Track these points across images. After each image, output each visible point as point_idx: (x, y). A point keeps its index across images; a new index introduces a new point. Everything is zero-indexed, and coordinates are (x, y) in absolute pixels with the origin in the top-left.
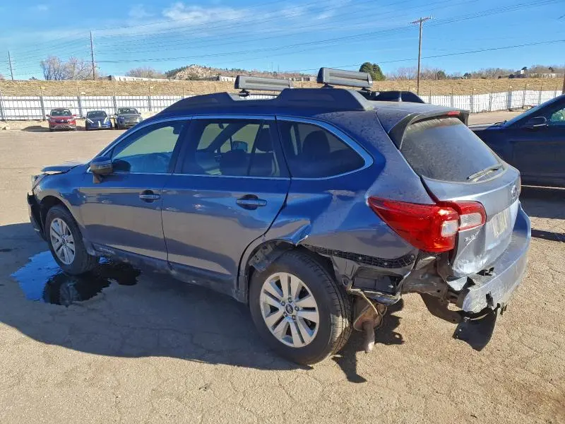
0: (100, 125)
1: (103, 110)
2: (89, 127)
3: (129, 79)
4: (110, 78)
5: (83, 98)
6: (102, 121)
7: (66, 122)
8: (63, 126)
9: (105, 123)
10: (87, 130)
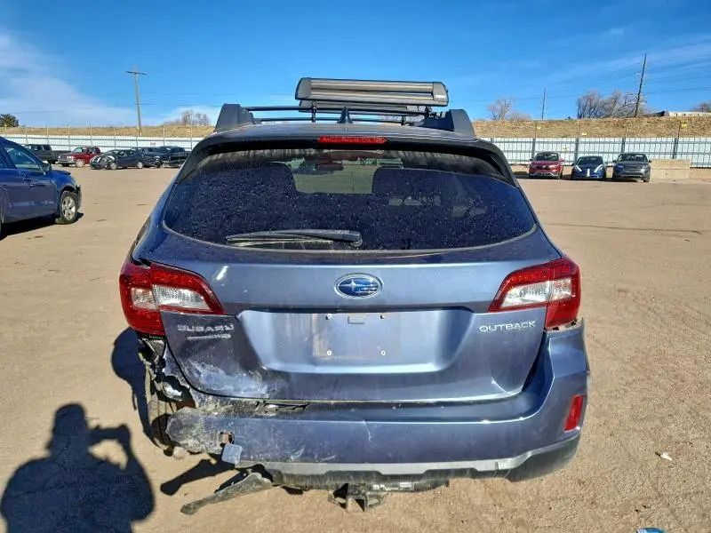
0: (588, 175)
1: (601, 155)
2: (575, 176)
3: (695, 114)
4: (662, 114)
5: (582, 140)
6: (592, 169)
7: (547, 169)
8: (545, 173)
9: (595, 171)
10: (571, 179)
